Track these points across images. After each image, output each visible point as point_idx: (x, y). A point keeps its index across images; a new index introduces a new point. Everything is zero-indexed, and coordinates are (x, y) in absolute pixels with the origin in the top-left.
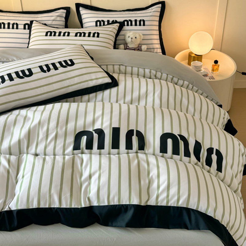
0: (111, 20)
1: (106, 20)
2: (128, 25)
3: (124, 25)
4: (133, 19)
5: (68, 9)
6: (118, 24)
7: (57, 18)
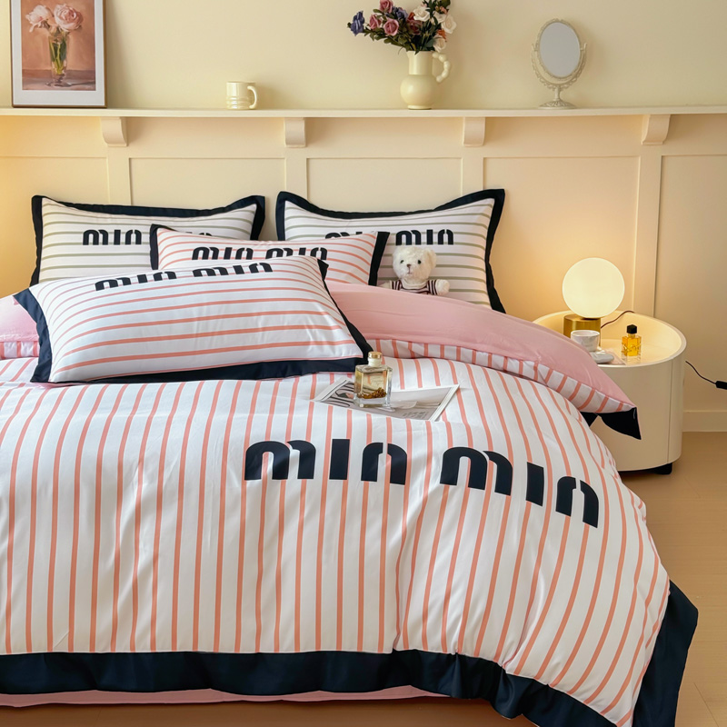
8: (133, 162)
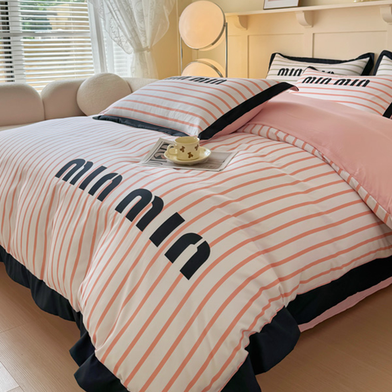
8: (315, 35)
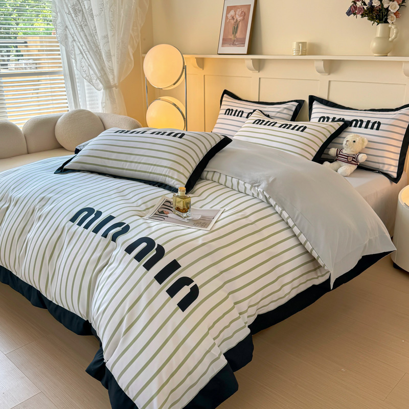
0: (338, 117)
1: (331, 117)
2: (355, 126)
3: (351, 126)
4: (365, 120)
5: (300, 103)
6: (341, 123)
7: (283, 110)
8: (261, 79)
